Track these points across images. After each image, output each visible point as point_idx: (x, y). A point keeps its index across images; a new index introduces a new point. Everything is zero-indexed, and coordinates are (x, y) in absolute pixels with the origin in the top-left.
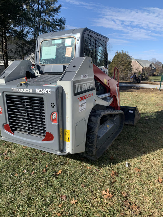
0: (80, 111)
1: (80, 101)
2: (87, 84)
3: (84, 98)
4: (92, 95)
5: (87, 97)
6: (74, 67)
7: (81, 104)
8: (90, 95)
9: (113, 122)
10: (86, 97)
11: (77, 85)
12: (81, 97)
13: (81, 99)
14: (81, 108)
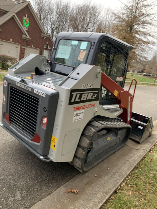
0: (75, 120)
1: (76, 110)
2: (89, 94)
3: (82, 108)
4: (94, 105)
5: (87, 107)
6: (78, 74)
7: (77, 114)
8: (91, 105)
9: (116, 134)
10: (84, 107)
11: (75, 94)
12: (78, 107)
13: (77, 109)
14: (75, 118)
